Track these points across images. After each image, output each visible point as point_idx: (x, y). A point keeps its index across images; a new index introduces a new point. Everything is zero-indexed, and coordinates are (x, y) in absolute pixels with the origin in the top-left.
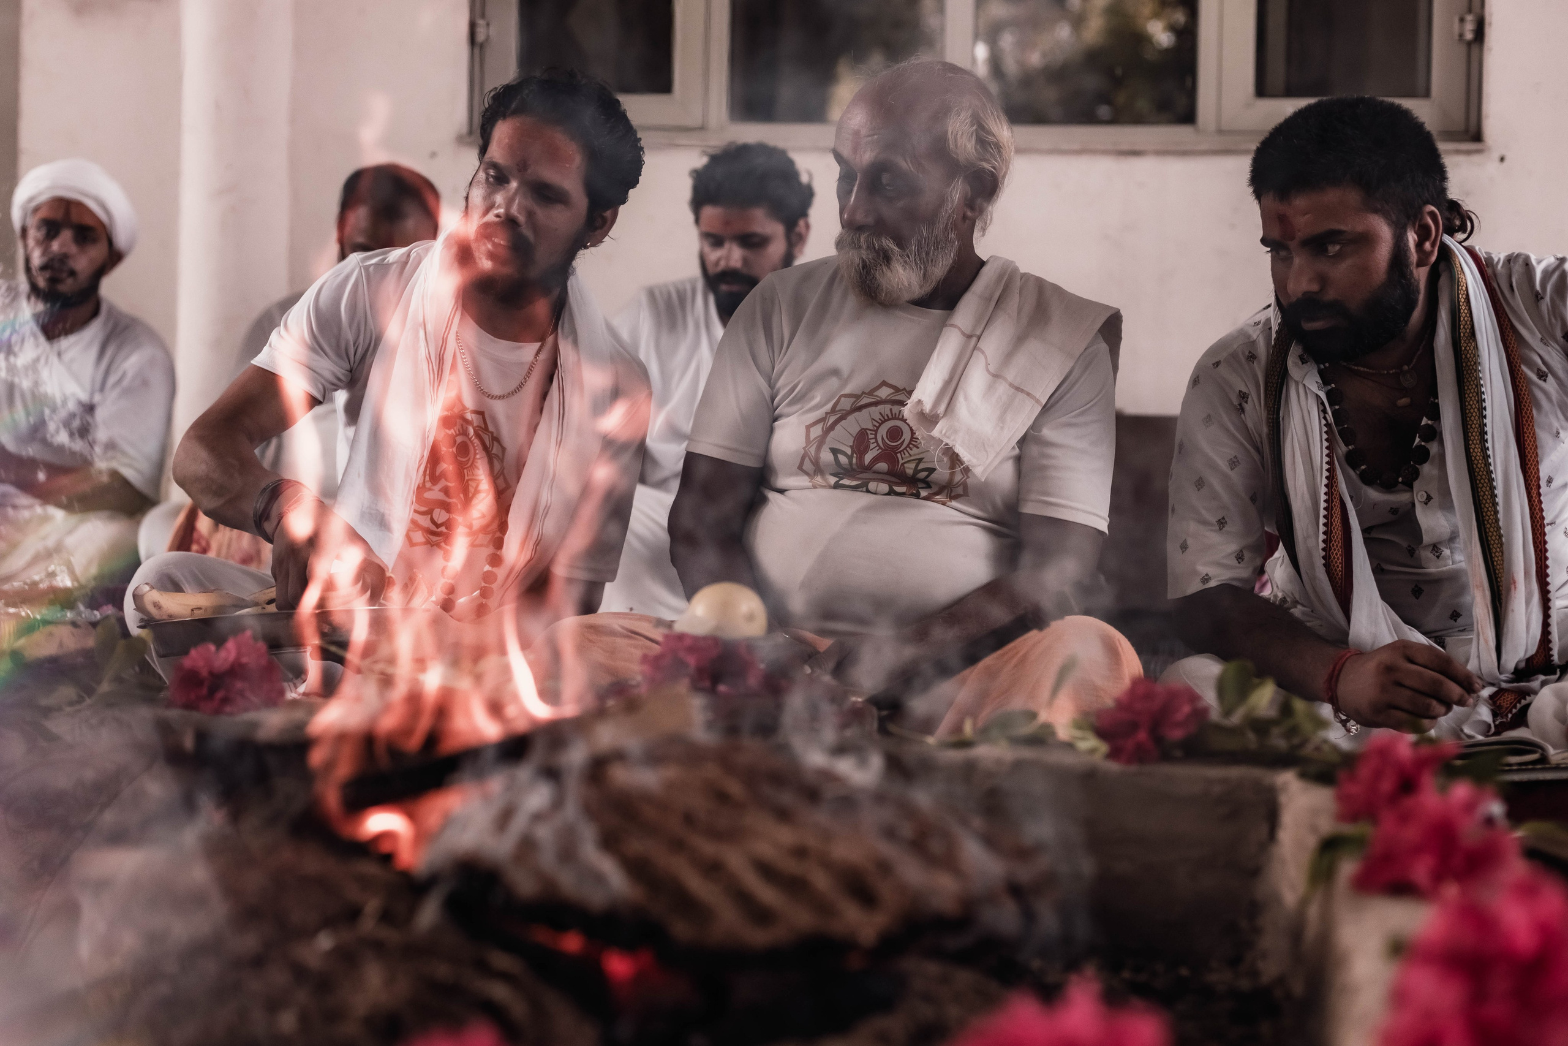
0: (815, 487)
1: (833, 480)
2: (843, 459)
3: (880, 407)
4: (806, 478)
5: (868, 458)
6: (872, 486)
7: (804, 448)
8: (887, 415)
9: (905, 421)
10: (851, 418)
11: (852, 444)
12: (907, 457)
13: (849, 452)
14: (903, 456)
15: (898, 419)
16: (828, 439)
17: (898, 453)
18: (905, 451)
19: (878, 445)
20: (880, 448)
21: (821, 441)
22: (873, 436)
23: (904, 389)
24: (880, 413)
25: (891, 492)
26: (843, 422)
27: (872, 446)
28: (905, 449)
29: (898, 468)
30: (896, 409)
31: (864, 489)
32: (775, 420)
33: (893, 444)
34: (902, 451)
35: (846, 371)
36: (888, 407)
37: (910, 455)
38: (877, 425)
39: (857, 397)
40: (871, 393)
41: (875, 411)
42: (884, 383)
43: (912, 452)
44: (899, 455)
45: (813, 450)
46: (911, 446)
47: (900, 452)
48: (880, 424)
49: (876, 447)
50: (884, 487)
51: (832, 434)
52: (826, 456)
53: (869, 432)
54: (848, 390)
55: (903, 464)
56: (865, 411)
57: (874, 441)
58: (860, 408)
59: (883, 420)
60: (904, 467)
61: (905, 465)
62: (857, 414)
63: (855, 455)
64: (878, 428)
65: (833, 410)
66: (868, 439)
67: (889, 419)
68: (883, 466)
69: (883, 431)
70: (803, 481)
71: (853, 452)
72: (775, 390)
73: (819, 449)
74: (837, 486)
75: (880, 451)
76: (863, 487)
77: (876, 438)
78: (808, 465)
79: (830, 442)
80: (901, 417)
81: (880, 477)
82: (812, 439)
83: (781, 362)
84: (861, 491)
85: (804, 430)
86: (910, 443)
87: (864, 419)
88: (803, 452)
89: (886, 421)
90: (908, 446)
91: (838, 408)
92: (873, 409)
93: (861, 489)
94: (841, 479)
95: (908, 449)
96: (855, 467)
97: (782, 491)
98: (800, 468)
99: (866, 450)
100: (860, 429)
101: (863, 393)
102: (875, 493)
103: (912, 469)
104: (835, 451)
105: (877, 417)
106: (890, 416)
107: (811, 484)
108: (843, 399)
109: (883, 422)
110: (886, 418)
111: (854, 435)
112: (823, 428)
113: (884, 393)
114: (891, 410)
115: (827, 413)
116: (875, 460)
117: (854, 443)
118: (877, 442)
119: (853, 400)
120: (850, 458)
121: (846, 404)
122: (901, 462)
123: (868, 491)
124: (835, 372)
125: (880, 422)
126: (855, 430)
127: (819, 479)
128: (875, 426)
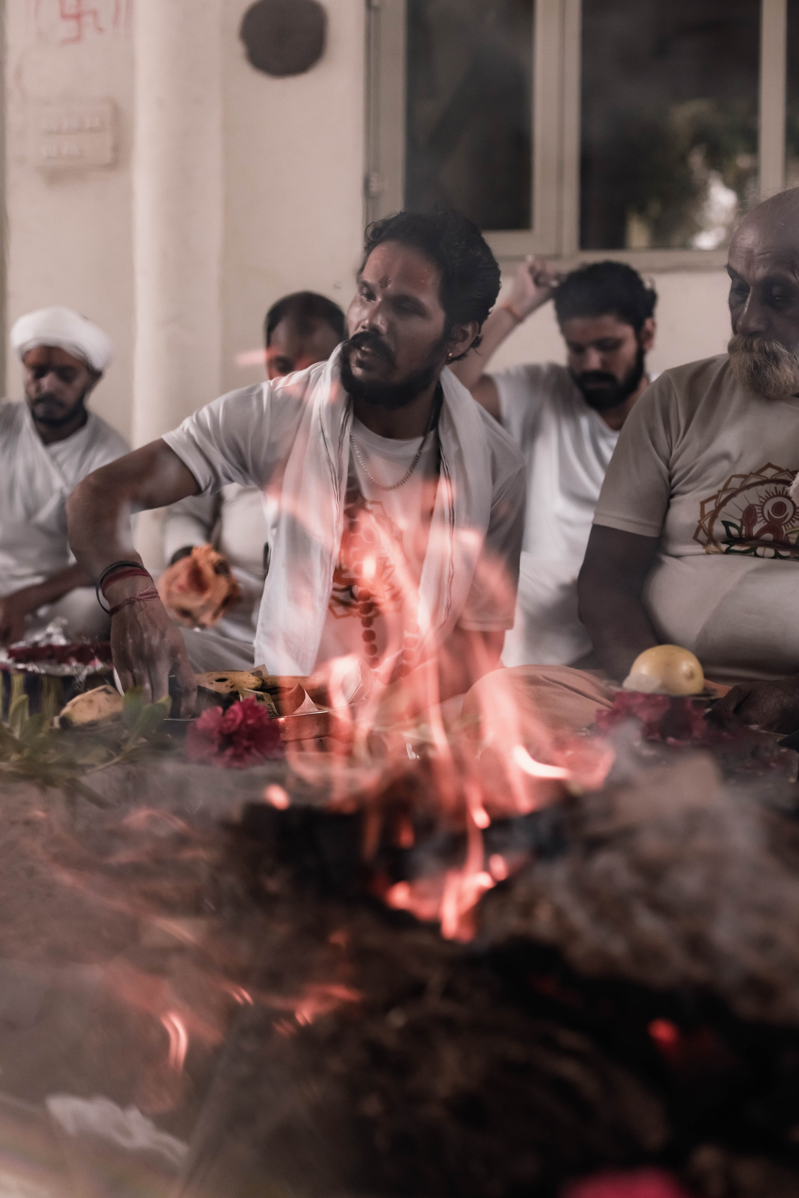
0: (708, 553)
1: (724, 547)
2: (734, 531)
3: (766, 486)
4: (700, 546)
5: (756, 530)
6: (760, 551)
7: (699, 522)
8: (772, 493)
9: (789, 498)
10: (740, 495)
11: (741, 517)
12: (790, 529)
13: (739, 524)
14: (787, 527)
15: (782, 496)
16: (720, 514)
17: (782, 525)
18: (788, 524)
19: (765, 518)
20: (766, 521)
21: (714, 515)
22: (760, 511)
23: (788, 470)
24: (767, 492)
25: (777, 556)
26: (734, 500)
27: (759, 520)
28: (789, 521)
29: (782, 537)
30: (780, 487)
31: (753, 553)
32: (672, 496)
33: (775, 517)
34: (786, 523)
35: (735, 455)
36: (773, 486)
37: (793, 527)
38: (764, 501)
39: (745, 477)
40: (758, 473)
41: (762, 490)
42: (769, 465)
43: (794, 525)
44: (783, 527)
45: (707, 523)
46: (794, 519)
47: (784, 525)
48: (766, 501)
49: (763, 520)
50: (770, 552)
51: (724, 509)
52: (719, 529)
53: (756, 507)
54: (739, 472)
55: (787, 535)
56: (753, 490)
57: (760, 515)
58: (749, 487)
59: (768, 496)
60: (787, 536)
61: (789, 535)
62: (745, 492)
63: (744, 527)
64: (764, 504)
65: (725, 489)
66: (756, 513)
67: (774, 496)
68: (769, 536)
69: (769, 506)
70: (700, 549)
71: (742, 524)
72: (673, 471)
73: (712, 522)
74: (728, 552)
75: (766, 523)
76: (752, 552)
77: (762, 512)
78: (702, 536)
79: (723, 515)
80: (784, 494)
81: (767, 544)
82: (706, 513)
83: (678, 446)
84: (751, 556)
85: (698, 506)
86: (793, 517)
87: (752, 497)
88: (698, 524)
89: (771, 497)
90: (791, 519)
91: (729, 486)
92: (760, 488)
93: (750, 554)
94: (732, 545)
95: (791, 522)
96: (744, 536)
97: (678, 557)
98: (695, 538)
99: (754, 522)
100: (747, 505)
101: (751, 473)
102: (763, 557)
103: (794, 539)
104: (726, 524)
105: (764, 494)
106: (775, 493)
107: (704, 551)
108: (733, 479)
109: (768, 499)
110: (771, 495)
111: (743, 509)
112: (716, 504)
113: (769, 473)
114: (776, 488)
115: (719, 491)
116: (763, 531)
117: (743, 516)
118: (763, 516)
119: (741, 480)
120: (740, 529)
121: (736, 483)
122: (785, 532)
123: (756, 555)
124: (726, 456)
125: (766, 498)
126: (744, 506)
127: (712, 547)
128: (761, 502)
